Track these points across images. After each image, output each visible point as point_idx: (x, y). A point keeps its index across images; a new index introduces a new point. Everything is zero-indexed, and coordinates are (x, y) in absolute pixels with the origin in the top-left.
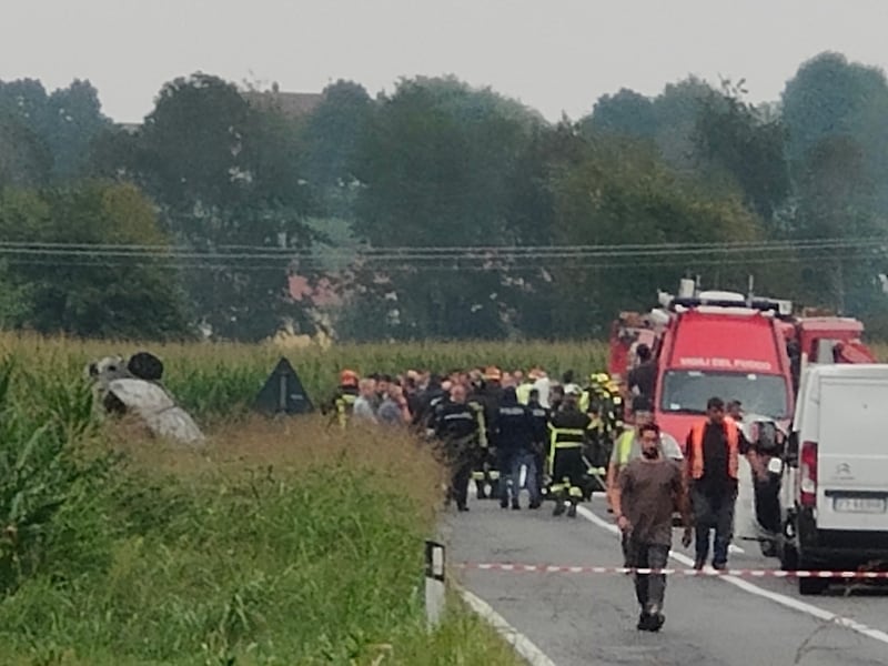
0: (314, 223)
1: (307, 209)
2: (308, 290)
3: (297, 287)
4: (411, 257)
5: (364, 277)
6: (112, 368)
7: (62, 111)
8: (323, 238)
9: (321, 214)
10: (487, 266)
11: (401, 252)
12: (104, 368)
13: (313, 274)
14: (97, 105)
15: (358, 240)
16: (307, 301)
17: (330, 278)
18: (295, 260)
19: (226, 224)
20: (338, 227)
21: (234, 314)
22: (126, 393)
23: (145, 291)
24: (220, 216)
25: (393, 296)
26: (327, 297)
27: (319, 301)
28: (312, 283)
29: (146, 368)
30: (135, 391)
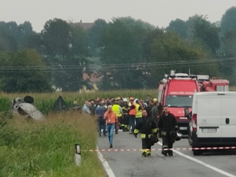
0: (89, 59)
1: (87, 55)
2: (88, 77)
3: (85, 76)
4: (116, 67)
5: (104, 73)
6: (19, 100)
7: (22, 30)
8: (92, 63)
9: (91, 56)
10: (138, 69)
11: (113, 66)
12: (17, 100)
13: (89, 73)
14: (31, 28)
15: (102, 62)
16: (88, 80)
17: (94, 73)
18: (84, 69)
19: (65, 59)
20: (96, 59)
21: (68, 85)
23: (38, 79)
24: (63, 57)
25: (112, 78)
26: (93, 79)
27: (91, 80)
28: (89, 75)
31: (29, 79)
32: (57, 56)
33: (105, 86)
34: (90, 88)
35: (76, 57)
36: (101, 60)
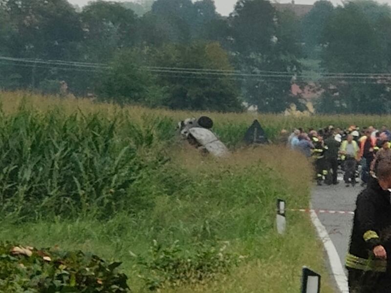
0: (302, 61)
1: (300, 55)
2: (300, 91)
3: (295, 89)
4: (346, 77)
5: (325, 85)
6: (191, 123)
7: (199, 10)
8: (307, 69)
9: (305, 57)
10: (379, 82)
11: (341, 75)
12: (188, 123)
13: (302, 84)
14: (214, 8)
15: (323, 69)
16: (299, 96)
17: (310, 86)
18: (294, 78)
19: (265, 61)
20: (315, 63)
21: (267, 101)
22: (196, 133)
23: (222, 90)
24: (262, 57)
25: (337, 94)
26: (308, 95)
27: (305, 96)
28: (302, 88)
29: (205, 123)
30: (201, 134)
31: (207, 89)
32: (252, 56)
33: (325, 106)
34: (301, 108)
35: (283, 57)
36: (322, 65)
